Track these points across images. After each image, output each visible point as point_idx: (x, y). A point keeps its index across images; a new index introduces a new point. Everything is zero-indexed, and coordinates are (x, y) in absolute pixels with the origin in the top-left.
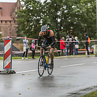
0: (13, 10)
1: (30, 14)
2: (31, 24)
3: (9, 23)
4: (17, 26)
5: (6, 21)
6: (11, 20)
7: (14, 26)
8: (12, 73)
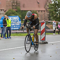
0: (46, 4)
1: (57, 7)
2: (57, 13)
3: (43, 12)
4: (48, 14)
5: (42, 11)
6: (45, 10)
7: (47, 14)
8: (46, 43)
